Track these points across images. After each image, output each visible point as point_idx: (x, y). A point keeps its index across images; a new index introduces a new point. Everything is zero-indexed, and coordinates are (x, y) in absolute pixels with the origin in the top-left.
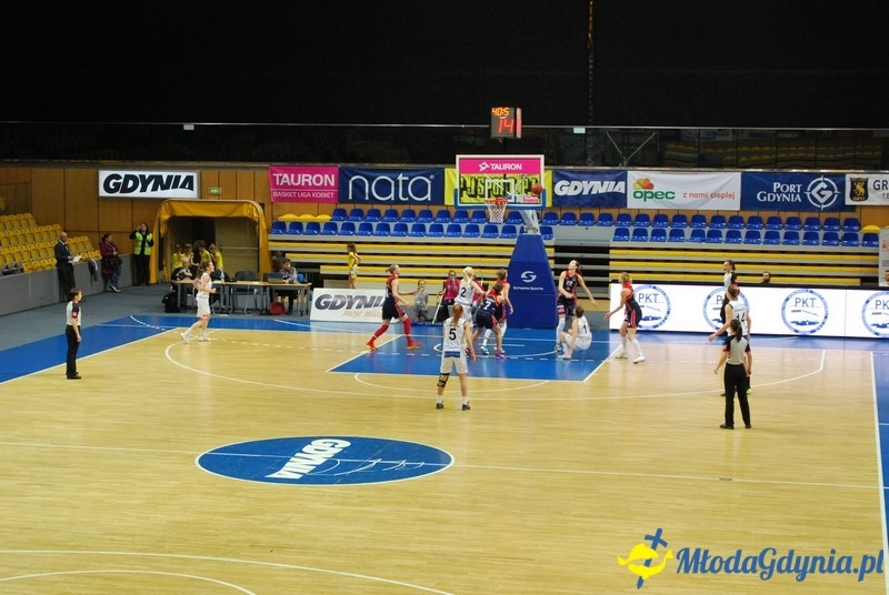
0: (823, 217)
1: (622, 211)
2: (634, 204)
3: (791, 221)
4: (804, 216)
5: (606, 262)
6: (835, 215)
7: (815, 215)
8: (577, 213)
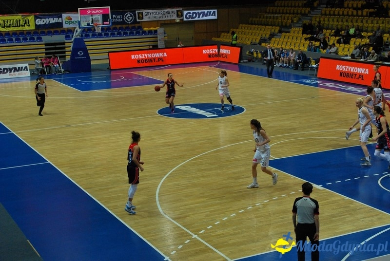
0: (130, 26)
1: (61, 29)
2: (65, 26)
3: (121, 28)
4: (124, 26)
5: (64, 48)
6: (133, 25)
7: (127, 26)
8: (46, 31)
